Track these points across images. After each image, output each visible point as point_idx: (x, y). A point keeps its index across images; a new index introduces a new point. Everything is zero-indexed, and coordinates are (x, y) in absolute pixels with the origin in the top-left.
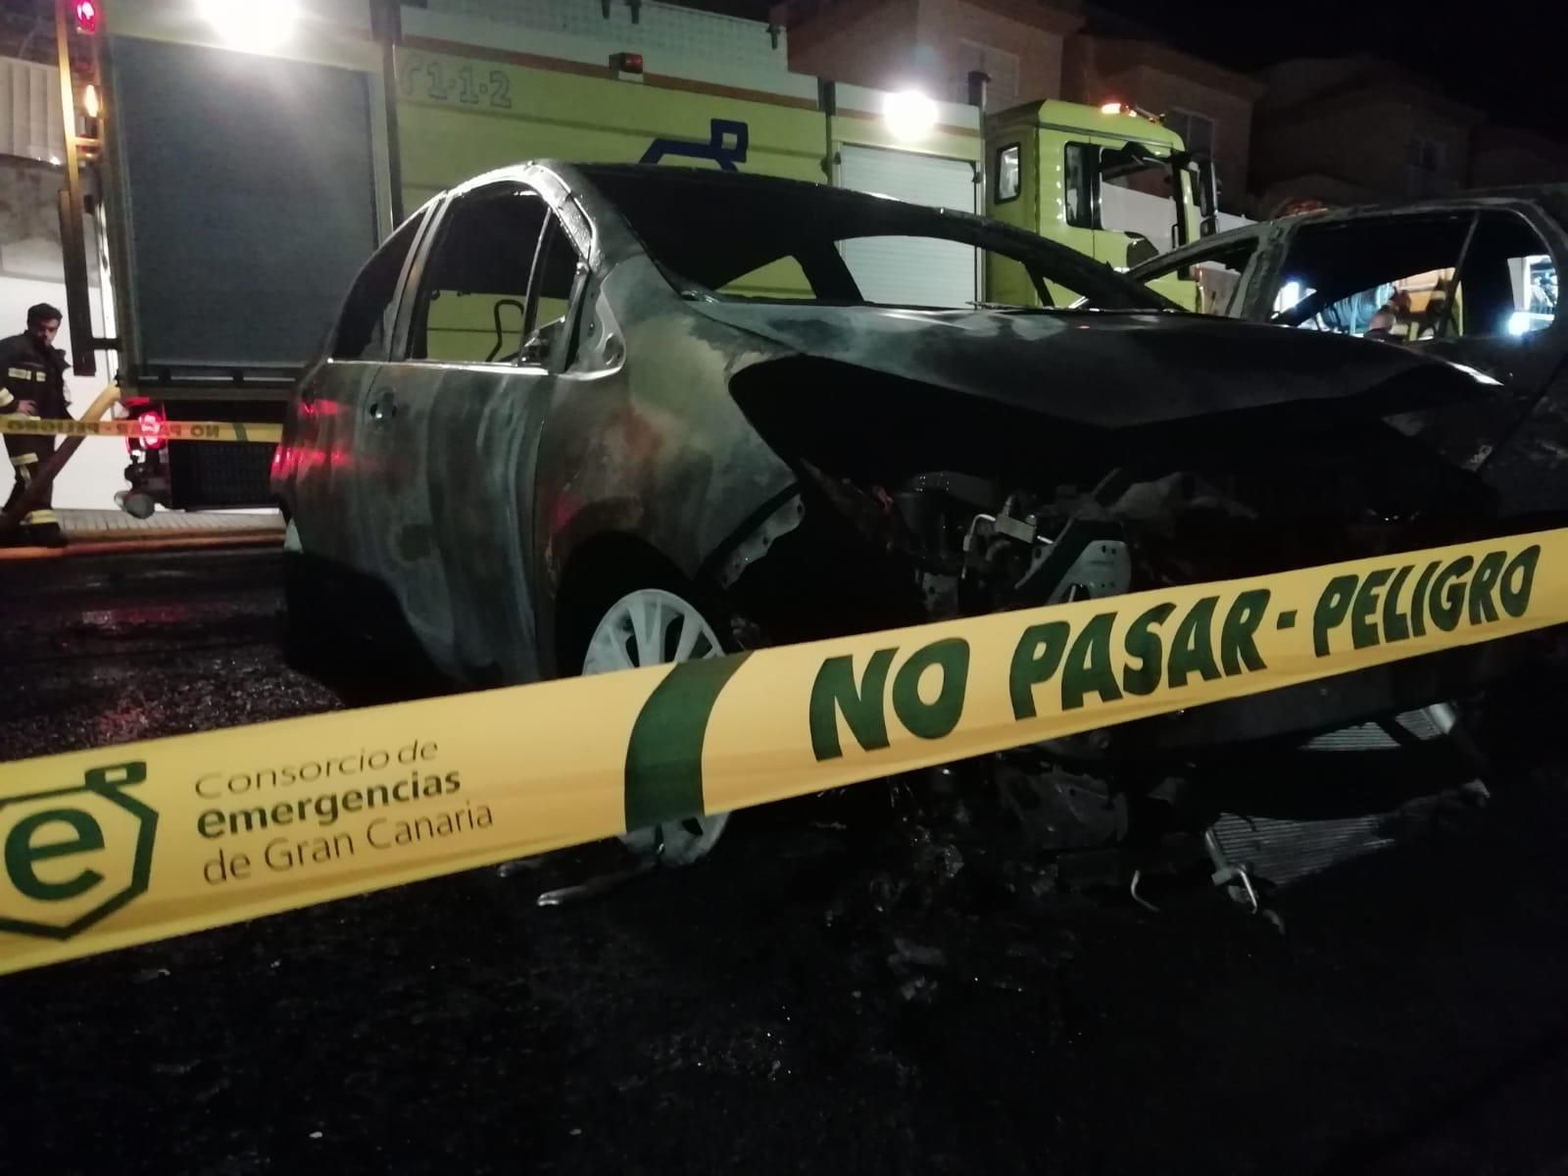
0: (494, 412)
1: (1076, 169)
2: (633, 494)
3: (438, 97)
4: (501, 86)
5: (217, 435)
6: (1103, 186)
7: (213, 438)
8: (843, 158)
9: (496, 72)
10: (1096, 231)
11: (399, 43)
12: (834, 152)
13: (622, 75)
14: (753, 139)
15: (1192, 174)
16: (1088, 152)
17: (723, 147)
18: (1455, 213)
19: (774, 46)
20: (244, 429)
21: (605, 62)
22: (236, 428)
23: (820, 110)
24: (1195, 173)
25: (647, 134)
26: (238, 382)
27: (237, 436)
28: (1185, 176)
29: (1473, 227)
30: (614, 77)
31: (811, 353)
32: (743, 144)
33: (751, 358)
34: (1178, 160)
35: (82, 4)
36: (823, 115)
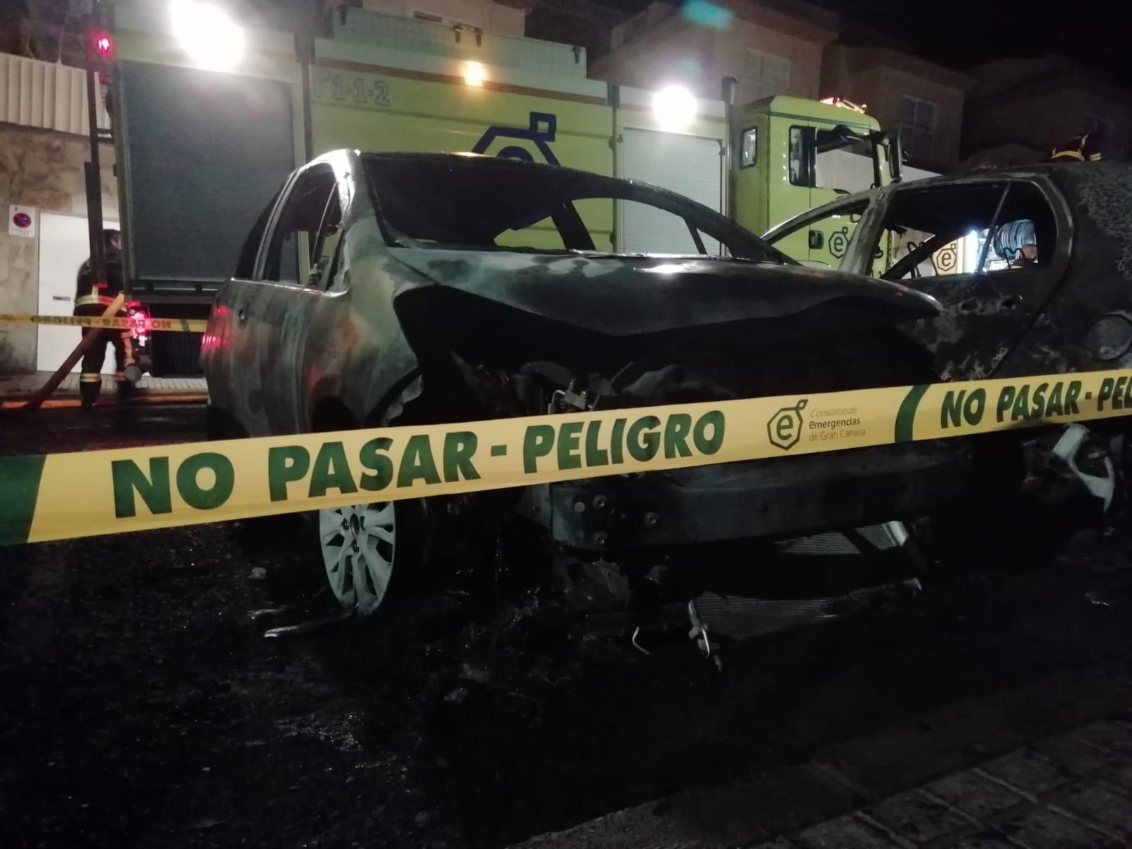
0: (290, 317)
1: (797, 144)
2: (339, 373)
3: (339, 99)
4: (383, 91)
5: (169, 327)
6: (817, 156)
7: (167, 329)
8: (624, 138)
9: (381, 82)
10: (812, 189)
11: (313, 63)
12: (618, 134)
14: (559, 126)
15: (886, 147)
16: (807, 132)
17: (538, 131)
18: (998, 183)
19: (577, 61)
20: (187, 324)
22: (182, 323)
23: (609, 105)
24: (887, 146)
25: (480, 123)
26: (199, 292)
27: (183, 327)
28: (880, 149)
29: (1005, 193)
30: (462, 84)
31: (444, 284)
32: (553, 129)
34: (875, 137)
35: (102, 40)
36: (610, 109)
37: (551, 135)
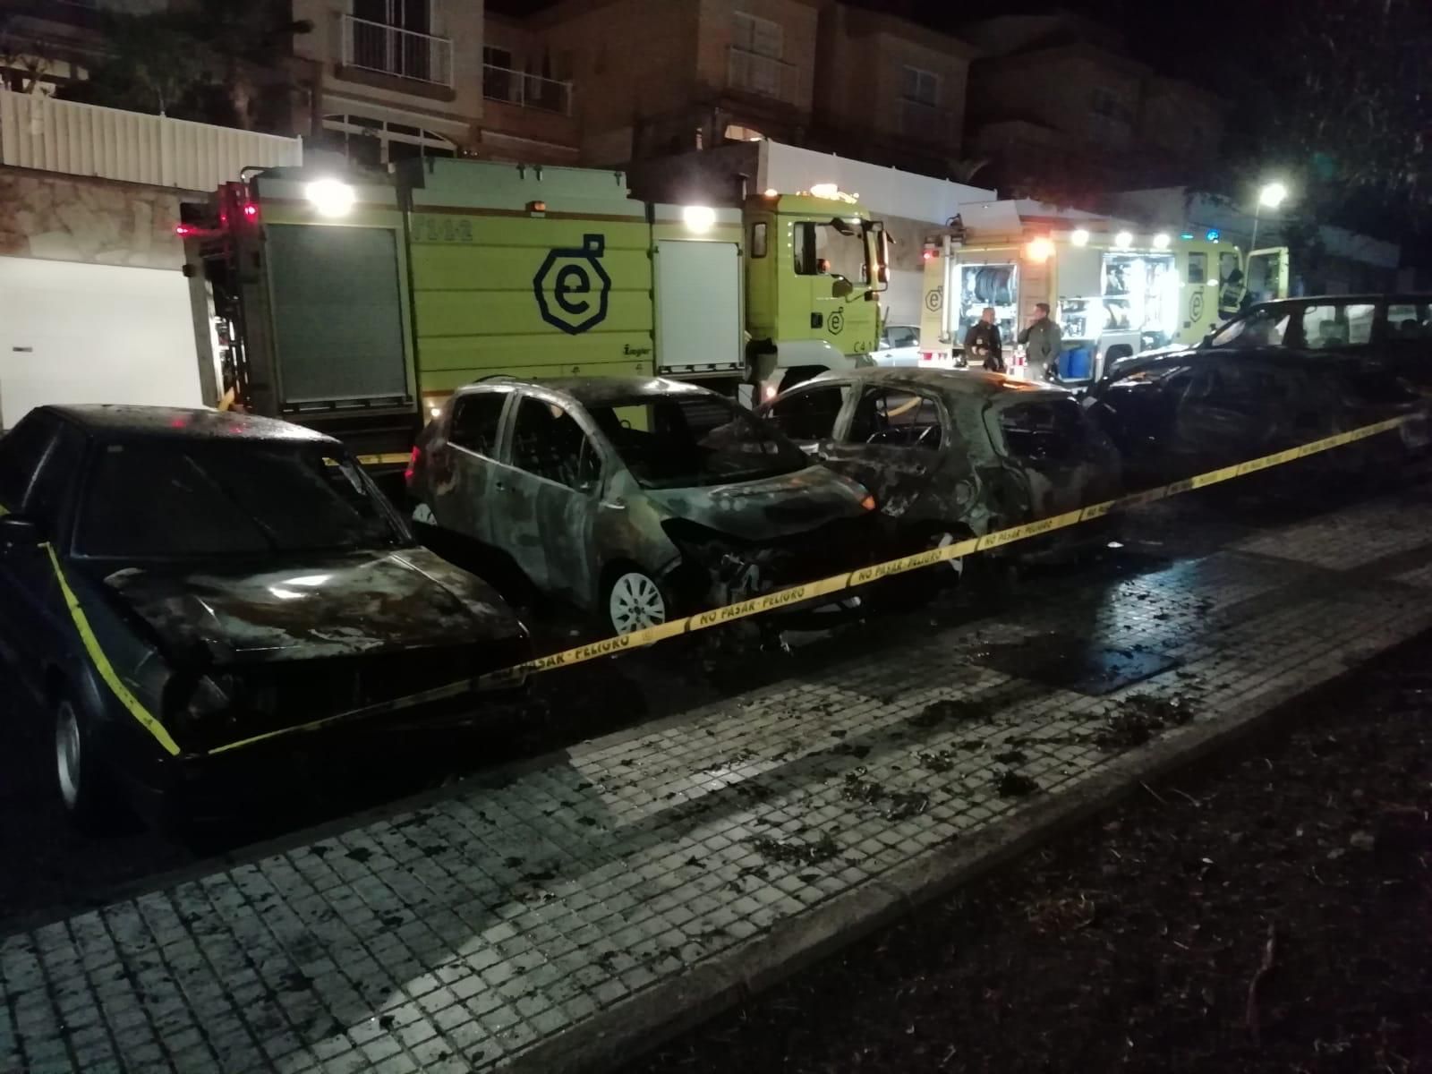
3: (434, 239)
4: (466, 229)
8: (660, 249)
9: (464, 221)
11: (412, 211)
12: (654, 246)
13: (533, 214)
14: (607, 243)
16: (808, 227)
17: (590, 250)
19: (619, 184)
21: (523, 208)
23: (646, 222)
25: (544, 247)
30: (530, 216)
32: (602, 247)
33: (666, 517)
34: (866, 225)
36: (648, 225)
37: (600, 252)
